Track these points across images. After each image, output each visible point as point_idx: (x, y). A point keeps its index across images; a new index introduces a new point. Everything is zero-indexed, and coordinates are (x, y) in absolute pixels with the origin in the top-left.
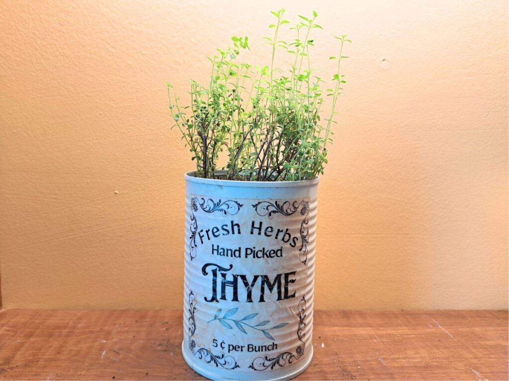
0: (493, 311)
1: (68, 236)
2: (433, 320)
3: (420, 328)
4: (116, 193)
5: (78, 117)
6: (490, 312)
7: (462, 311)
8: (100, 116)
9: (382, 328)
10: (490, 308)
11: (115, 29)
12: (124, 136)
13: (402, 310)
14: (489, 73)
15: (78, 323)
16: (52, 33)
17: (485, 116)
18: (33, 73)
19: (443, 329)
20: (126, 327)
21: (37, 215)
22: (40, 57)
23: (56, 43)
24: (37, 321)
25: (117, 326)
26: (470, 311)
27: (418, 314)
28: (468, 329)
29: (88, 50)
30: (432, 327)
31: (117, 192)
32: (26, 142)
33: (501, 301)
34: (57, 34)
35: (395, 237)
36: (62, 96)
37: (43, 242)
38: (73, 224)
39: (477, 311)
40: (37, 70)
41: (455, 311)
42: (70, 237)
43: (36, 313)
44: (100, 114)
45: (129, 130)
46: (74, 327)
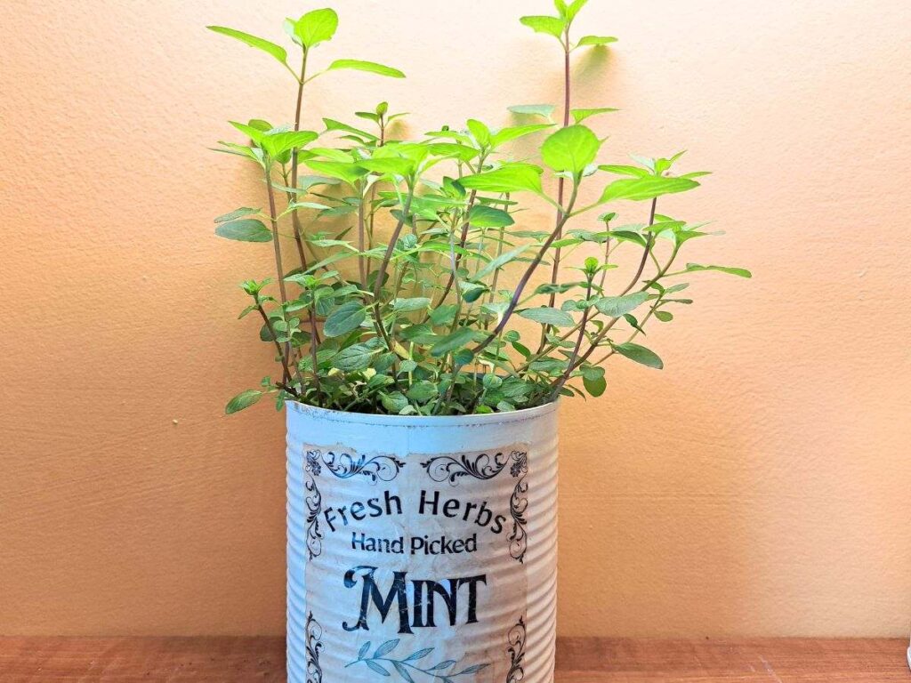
0: (882, 639)
1: (89, 502)
2: (760, 657)
3: (732, 673)
4: (175, 424)
5: (104, 286)
6: (872, 641)
7: (822, 639)
8: (142, 282)
9: (660, 673)
10: (876, 634)
11: (168, 123)
12: (188, 318)
13: (707, 638)
14: (869, 195)
15: (108, 663)
16: (54, 132)
17: (861, 274)
18: (20, 207)
19: (774, 675)
20: (193, 669)
21: (31, 465)
22: (33, 177)
23: (60, 151)
24: (33, 660)
25: (177, 669)
26: (837, 640)
27: (734, 646)
28: (821, 675)
29: (120, 162)
30: (754, 671)
31: (175, 421)
32: (10, 332)
33: (896, 620)
34: (63, 135)
35: (693, 501)
36: (74, 247)
37: (43, 514)
38: (97, 480)
39: (850, 640)
40: (27, 200)
41: (808, 639)
42: (92, 504)
43: (31, 645)
44: (144, 279)
45: (197, 308)
46: (99, 671)
